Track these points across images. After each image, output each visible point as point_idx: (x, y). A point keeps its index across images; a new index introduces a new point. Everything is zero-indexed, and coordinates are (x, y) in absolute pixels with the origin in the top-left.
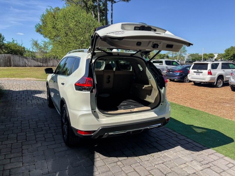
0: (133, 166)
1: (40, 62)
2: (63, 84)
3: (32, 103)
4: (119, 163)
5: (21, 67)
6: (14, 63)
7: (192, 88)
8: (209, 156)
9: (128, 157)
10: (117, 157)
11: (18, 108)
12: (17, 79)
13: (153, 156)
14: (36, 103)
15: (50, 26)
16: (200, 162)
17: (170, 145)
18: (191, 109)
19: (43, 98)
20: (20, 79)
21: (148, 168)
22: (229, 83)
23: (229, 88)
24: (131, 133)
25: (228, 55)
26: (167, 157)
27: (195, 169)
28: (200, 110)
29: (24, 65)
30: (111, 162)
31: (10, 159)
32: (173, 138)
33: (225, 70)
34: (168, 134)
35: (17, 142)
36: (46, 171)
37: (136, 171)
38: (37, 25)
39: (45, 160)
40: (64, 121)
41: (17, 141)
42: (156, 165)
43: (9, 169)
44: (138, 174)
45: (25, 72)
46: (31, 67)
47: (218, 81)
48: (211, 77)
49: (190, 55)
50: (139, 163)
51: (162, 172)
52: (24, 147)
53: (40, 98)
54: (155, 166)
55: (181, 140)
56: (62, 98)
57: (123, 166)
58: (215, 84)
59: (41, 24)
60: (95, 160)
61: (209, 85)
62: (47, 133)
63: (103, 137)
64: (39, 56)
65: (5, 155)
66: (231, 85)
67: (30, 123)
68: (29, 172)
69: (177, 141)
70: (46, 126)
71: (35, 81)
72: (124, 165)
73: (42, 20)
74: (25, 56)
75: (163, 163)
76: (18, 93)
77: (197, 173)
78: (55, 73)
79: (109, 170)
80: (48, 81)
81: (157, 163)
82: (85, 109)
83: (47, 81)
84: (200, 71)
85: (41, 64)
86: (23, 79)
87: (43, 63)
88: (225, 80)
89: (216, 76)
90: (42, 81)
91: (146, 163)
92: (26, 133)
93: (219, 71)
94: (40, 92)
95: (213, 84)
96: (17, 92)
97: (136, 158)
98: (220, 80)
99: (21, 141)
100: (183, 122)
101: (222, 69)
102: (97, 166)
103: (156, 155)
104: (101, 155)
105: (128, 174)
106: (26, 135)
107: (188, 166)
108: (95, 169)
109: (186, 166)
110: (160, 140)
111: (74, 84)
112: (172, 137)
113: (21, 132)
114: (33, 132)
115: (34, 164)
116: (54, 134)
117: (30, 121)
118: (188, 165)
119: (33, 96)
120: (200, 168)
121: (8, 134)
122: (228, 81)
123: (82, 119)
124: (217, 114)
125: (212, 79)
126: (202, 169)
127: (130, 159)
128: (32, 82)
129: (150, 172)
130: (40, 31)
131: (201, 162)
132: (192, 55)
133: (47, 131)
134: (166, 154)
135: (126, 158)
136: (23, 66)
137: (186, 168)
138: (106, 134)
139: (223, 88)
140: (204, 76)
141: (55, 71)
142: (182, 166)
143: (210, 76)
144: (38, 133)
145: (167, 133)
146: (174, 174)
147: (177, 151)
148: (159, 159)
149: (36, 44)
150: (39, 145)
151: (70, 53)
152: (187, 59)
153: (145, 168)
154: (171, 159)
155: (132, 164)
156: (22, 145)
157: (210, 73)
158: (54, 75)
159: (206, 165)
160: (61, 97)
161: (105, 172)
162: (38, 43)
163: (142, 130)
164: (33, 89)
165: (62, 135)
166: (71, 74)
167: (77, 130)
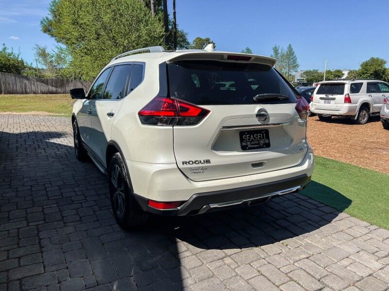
0: (256, 264)
1: (52, 86)
2: (111, 115)
3: (46, 155)
4: (228, 261)
5: (19, 94)
6: (6, 88)
7: (318, 126)
8: (386, 241)
9: (241, 249)
10: (221, 249)
11: (22, 164)
12: (14, 113)
13: (287, 245)
14: (53, 154)
15: (67, 20)
16: (373, 254)
17: (310, 225)
18: (327, 160)
19: (65, 146)
20: (20, 113)
21: (284, 268)
22: (381, 116)
23: (379, 124)
24: (249, 203)
25: (366, 73)
26: (312, 246)
27: (369, 266)
28: (343, 161)
29: (24, 90)
30: (211, 260)
31: (19, 258)
32: (312, 211)
33: (373, 94)
34: (302, 203)
35: (28, 226)
36: (92, 280)
37: (262, 274)
38: (44, 20)
39: (87, 258)
40: (115, 183)
41: (28, 223)
42: (297, 261)
43: (19, 280)
44: (269, 280)
45: (26, 102)
46: (37, 95)
47: (361, 113)
48: (350, 107)
49: (304, 73)
50: (264, 259)
51: (310, 275)
52: (42, 235)
53: (60, 145)
54: (296, 264)
55: (327, 214)
56: (111, 141)
57: (237, 266)
58: (356, 118)
59: (50, 17)
60: (182, 255)
61: (346, 120)
62: (82, 207)
63: (200, 213)
64: (49, 75)
65: (8, 251)
66: (384, 120)
67: (47, 189)
68: (58, 283)
69: (320, 217)
70: (78, 193)
71: (47, 117)
72: (237, 263)
73: (53, 12)
74: (25, 74)
75: (307, 258)
76: (19, 136)
77: (374, 275)
78: (88, 98)
79: (211, 274)
80: (76, 114)
81: (297, 258)
82: (162, 160)
83: (74, 113)
84: (330, 96)
85: (54, 89)
86: (24, 113)
87: (56, 87)
88: (371, 111)
89: (358, 105)
90: (60, 116)
91: (277, 258)
92: (43, 209)
93: (362, 97)
94: (59, 135)
95: (352, 119)
96: (17, 135)
97: (256, 250)
98: (364, 112)
99: (36, 223)
100: (321, 183)
101: (367, 92)
102: (188, 267)
103: (291, 242)
104: (191, 247)
105: (249, 281)
106: (43, 211)
107: (354, 262)
108: (185, 274)
109: (351, 261)
110: (291, 215)
111: (137, 113)
112: (310, 209)
113: (33, 206)
114: (56, 205)
115: (67, 268)
116: (96, 208)
117: (46, 186)
118: (353, 260)
119: (46, 142)
120: (377, 265)
121: (10, 211)
122: (379, 113)
123: (160, 180)
124: (372, 168)
125: (351, 110)
126: (381, 266)
127: (246, 251)
128: (42, 117)
129: (290, 275)
130: (49, 31)
131: (376, 254)
132: (307, 73)
133: (81, 203)
134: (308, 240)
135: (239, 250)
136: (22, 93)
137: (352, 265)
138: (204, 207)
139: (370, 124)
140: (338, 105)
141: (89, 95)
142: (345, 262)
143: (347, 105)
144: (64, 207)
145: (299, 203)
146: (334, 278)
147: (327, 235)
148: (299, 251)
149: (43, 54)
150: (70, 229)
151: (117, 59)
152: (298, 80)
153: (279, 269)
154: (321, 251)
155: (252, 262)
156: (39, 231)
157: (348, 100)
158: (88, 101)
159: (385, 258)
160: (109, 139)
161: (205, 279)
162: (46, 52)
163: (268, 198)
164: (44, 129)
165: (111, 210)
166: (126, 95)
167: (148, 201)
